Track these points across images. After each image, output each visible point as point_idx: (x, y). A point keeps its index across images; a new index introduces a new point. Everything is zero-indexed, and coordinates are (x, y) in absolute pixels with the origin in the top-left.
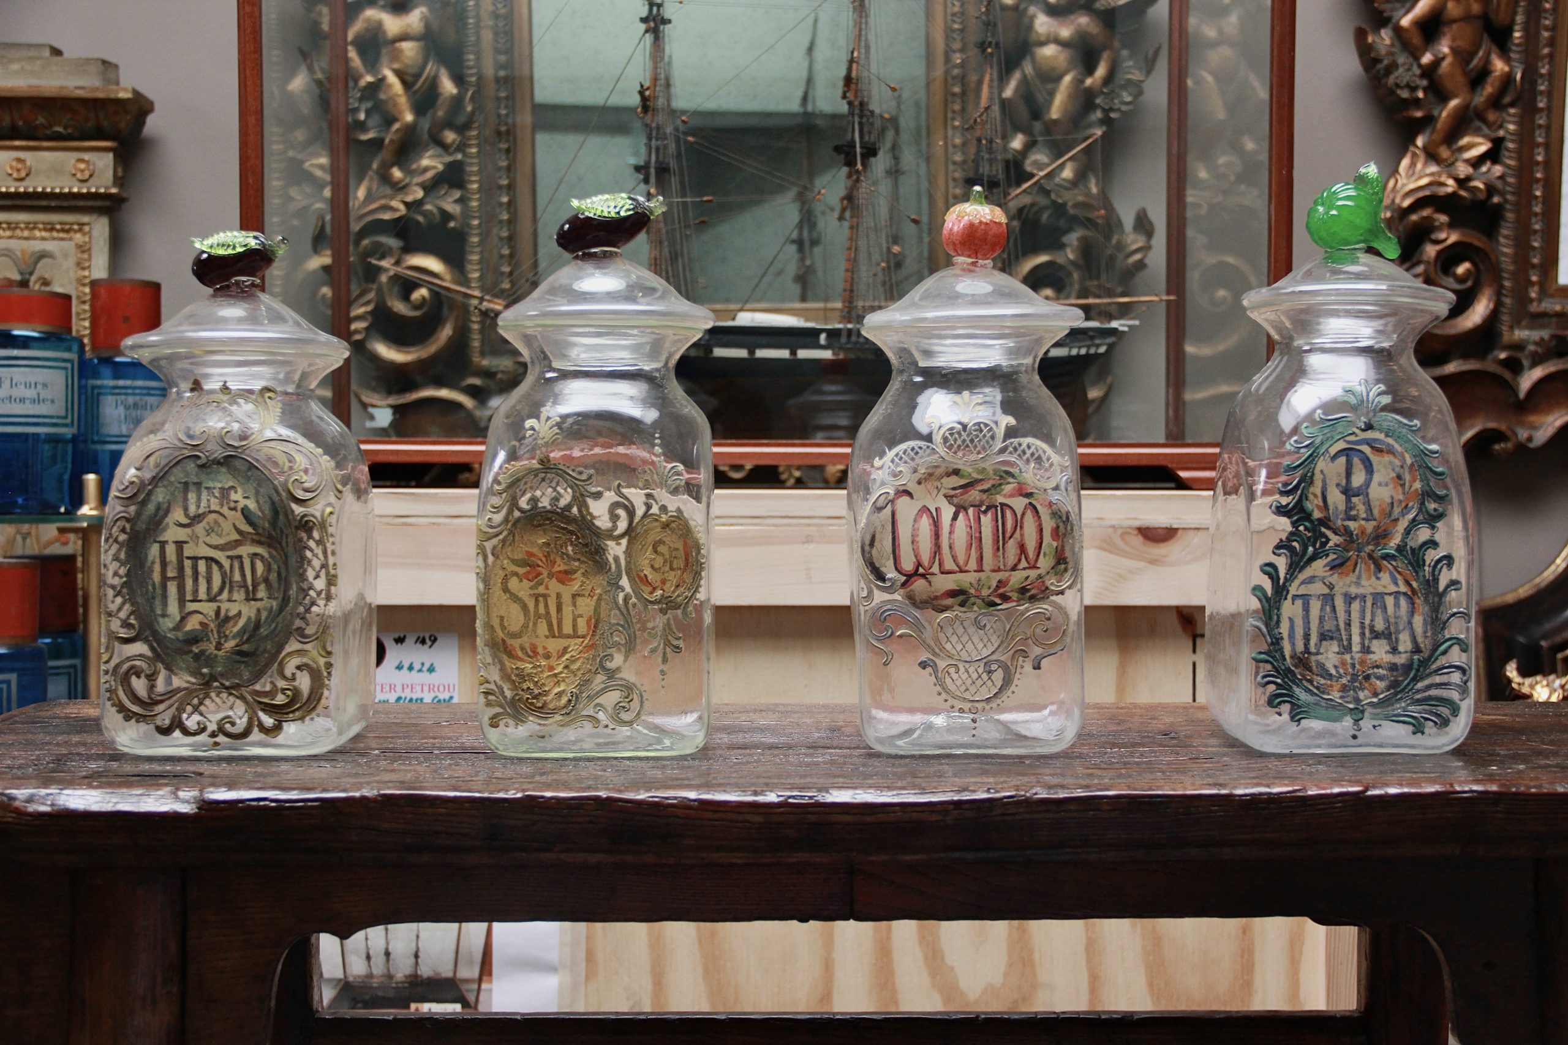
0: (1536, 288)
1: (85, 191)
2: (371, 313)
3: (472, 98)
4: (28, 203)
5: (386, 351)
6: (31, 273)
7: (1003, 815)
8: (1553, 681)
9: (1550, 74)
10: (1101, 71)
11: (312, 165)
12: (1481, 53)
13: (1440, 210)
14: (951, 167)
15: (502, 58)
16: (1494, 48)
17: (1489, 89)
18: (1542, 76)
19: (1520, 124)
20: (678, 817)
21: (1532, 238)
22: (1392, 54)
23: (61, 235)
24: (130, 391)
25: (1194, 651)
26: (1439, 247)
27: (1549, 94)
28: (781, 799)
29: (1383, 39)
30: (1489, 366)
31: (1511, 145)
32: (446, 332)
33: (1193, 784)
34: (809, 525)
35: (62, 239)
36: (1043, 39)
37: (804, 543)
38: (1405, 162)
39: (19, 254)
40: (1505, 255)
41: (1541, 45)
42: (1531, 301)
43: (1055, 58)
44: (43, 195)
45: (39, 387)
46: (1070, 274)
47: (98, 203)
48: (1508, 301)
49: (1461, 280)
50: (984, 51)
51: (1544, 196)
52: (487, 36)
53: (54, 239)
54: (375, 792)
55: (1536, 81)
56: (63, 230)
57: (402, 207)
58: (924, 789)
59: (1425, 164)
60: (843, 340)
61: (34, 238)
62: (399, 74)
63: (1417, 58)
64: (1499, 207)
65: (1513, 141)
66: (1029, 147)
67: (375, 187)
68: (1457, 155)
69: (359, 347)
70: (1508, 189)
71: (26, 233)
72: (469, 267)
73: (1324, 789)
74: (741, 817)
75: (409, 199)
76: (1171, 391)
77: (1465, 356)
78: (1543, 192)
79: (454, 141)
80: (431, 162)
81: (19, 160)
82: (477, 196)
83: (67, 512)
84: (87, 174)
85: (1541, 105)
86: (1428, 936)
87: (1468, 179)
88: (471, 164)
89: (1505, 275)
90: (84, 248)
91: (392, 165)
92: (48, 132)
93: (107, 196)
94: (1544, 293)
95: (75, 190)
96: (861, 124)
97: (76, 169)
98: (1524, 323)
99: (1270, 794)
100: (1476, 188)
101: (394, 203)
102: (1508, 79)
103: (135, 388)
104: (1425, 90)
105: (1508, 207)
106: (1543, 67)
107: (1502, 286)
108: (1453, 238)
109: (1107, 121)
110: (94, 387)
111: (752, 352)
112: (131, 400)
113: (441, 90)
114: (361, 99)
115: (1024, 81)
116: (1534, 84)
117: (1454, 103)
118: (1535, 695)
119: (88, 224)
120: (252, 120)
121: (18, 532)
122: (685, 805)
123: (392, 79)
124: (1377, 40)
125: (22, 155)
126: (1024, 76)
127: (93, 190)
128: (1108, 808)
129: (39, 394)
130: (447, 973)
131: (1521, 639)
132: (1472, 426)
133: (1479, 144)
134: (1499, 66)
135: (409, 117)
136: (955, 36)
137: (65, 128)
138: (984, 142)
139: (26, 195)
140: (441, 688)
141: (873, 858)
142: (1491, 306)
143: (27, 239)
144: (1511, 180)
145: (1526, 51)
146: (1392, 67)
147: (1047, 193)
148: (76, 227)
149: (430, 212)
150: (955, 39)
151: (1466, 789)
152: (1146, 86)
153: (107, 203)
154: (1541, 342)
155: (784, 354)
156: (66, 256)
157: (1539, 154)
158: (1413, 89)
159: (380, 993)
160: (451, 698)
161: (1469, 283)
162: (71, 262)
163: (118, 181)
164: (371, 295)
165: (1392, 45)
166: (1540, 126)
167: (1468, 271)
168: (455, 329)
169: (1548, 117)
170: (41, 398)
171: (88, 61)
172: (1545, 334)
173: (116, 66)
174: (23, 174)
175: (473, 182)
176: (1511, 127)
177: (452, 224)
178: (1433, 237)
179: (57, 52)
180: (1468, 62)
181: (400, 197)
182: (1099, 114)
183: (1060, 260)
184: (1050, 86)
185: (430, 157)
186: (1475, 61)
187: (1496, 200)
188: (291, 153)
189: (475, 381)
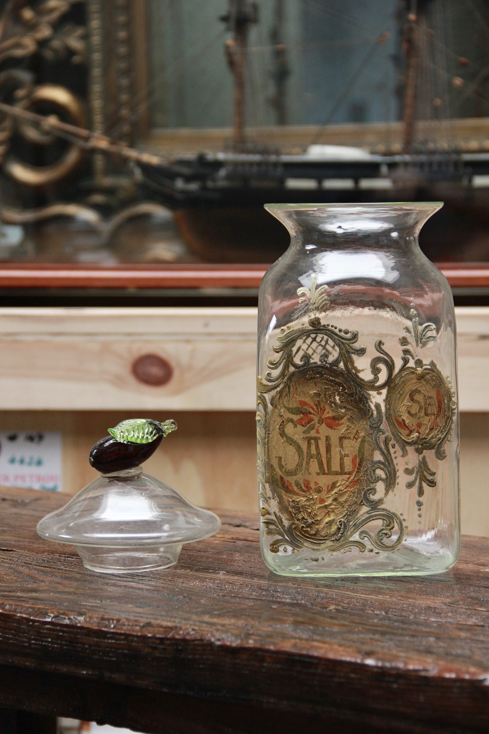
2: (10, 139)
5: (21, 172)
32: (73, 155)
57: (32, 44)
60: (401, 171)
67: (8, 27)
72: (92, 96)
75: (38, 36)
82: (98, 33)
91: (24, 6)
101: (26, 41)
111: (320, 184)
140: (48, 478)
149: (57, 48)
155: (348, 184)
160: (56, 487)
175: (95, 19)
177: (76, 60)
181: (30, 35)
189: (98, 198)
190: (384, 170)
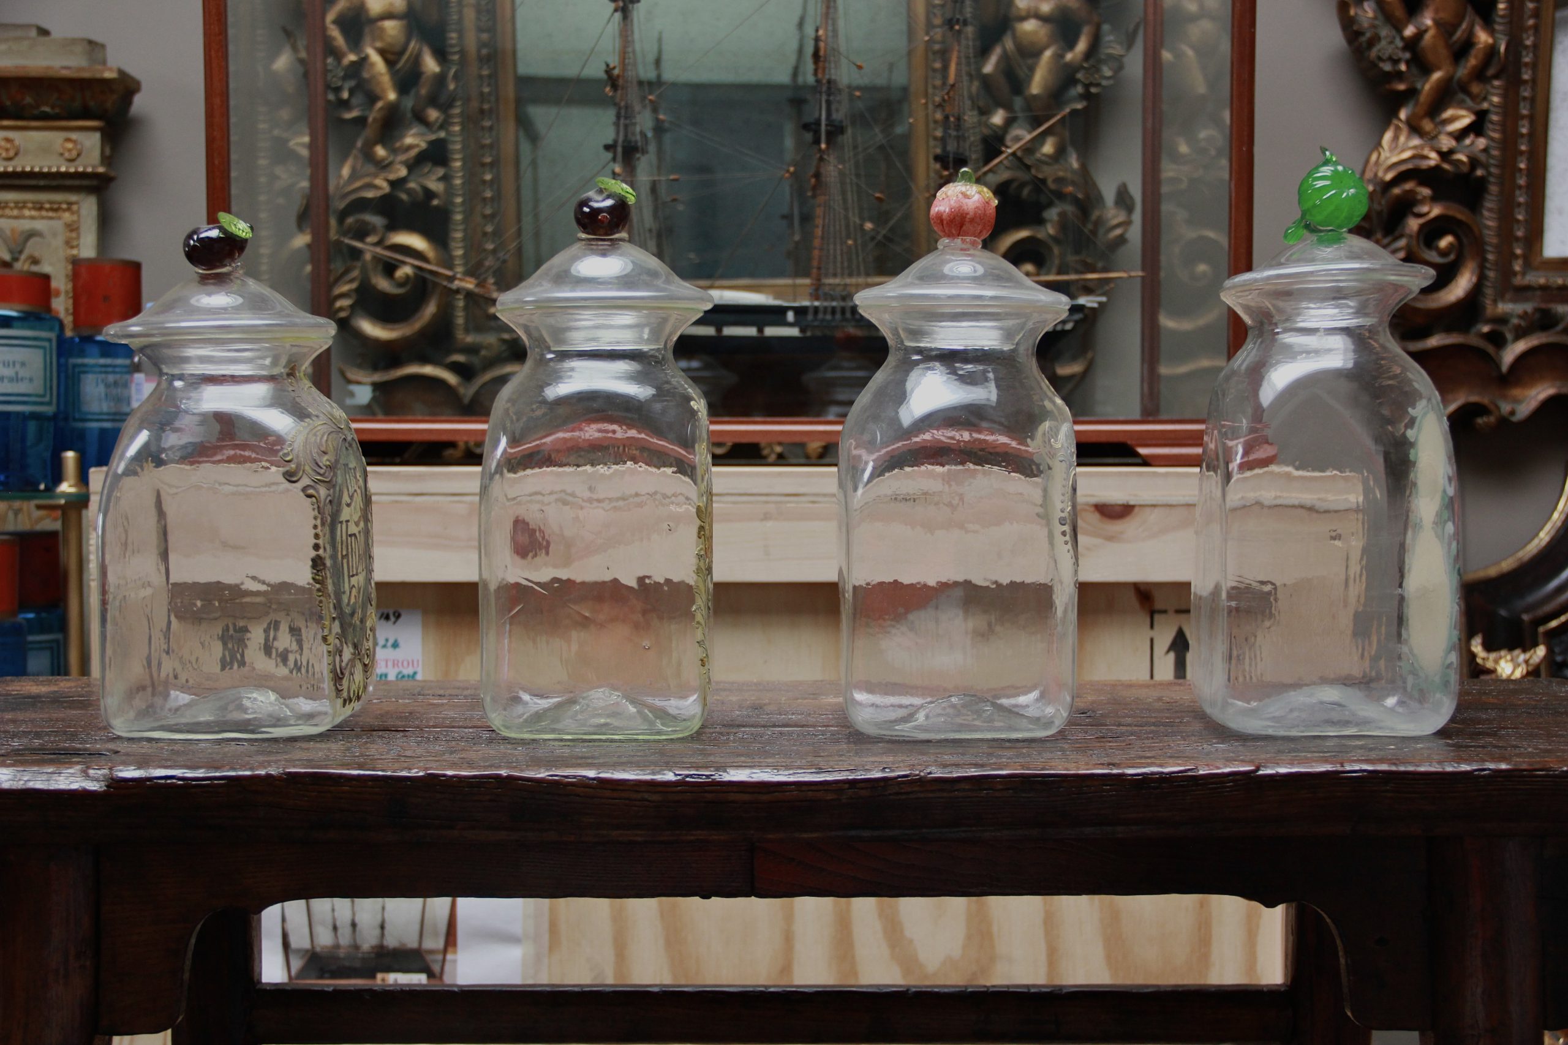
0: (1520, 261)
1: (72, 170)
2: (357, 290)
3: (456, 77)
4: (17, 182)
5: (370, 328)
6: (21, 252)
7: (897, 794)
8: (1518, 656)
9: (1535, 46)
10: (1082, 46)
11: (298, 144)
12: (1464, 26)
13: (1422, 183)
14: (932, 143)
15: (485, 36)
16: (1478, 20)
17: (1472, 61)
18: (1526, 47)
19: (1504, 96)
20: (578, 796)
21: (1517, 210)
22: (1374, 27)
23: (51, 214)
24: (110, 369)
25: (1152, 627)
26: (1421, 221)
27: (1534, 66)
28: (679, 777)
29: (1366, 12)
30: (1472, 340)
31: (1495, 118)
32: (430, 309)
33: (1087, 764)
34: (767, 502)
35: (51, 218)
36: (1023, 14)
37: (762, 520)
38: (1388, 136)
39: (8, 232)
40: (1488, 228)
41: (1526, 16)
42: (1515, 274)
43: (1035, 33)
44: (32, 175)
45: (18, 366)
46: (1050, 249)
47: (85, 182)
48: (1491, 274)
49: (1443, 253)
50: (951, 28)
51: (1528, 169)
52: (470, 15)
53: (43, 218)
54: (281, 771)
55: (1521, 52)
56: (52, 209)
57: (385, 185)
58: (820, 769)
59: (1408, 138)
60: (810, 317)
61: (23, 217)
62: (382, 52)
63: (1399, 30)
64: (1483, 181)
65: (1497, 114)
66: (1009, 122)
67: (359, 166)
68: (1440, 128)
69: (344, 325)
70: (1492, 161)
71: (15, 212)
72: (453, 244)
73: (1218, 768)
74: (639, 796)
75: (392, 177)
76: (1146, 366)
77: (1448, 330)
78: (1528, 165)
79: (438, 118)
80: (414, 139)
81: (7, 140)
82: (460, 174)
83: (47, 489)
84: (74, 153)
85: (1526, 77)
86: (1322, 913)
87: (1451, 152)
88: (455, 142)
89: (1489, 248)
90: (73, 228)
91: (376, 143)
92: (36, 112)
93: (94, 176)
94: (1528, 265)
95: (63, 169)
96: (828, 103)
97: (64, 148)
98: (1508, 296)
99: (1162, 773)
100: (1459, 161)
101: (379, 182)
102: (1492, 51)
103: (115, 366)
104: (1408, 63)
105: (1492, 179)
106: (1528, 38)
107: (1485, 260)
108: (1436, 211)
109: (1087, 96)
110: (75, 366)
111: (719, 330)
112: (111, 378)
113: (424, 69)
114: (345, 78)
115: (1005, 57)
116: (1518, 57)
117: (1437, 75)
118: (1499, 670)
119: (76, 203)
120: (217, 101)
121: (10, 507)
122: (584, 784)
123: (375, 58)
124: (1360, 12)
125: (10, 134)
126: (1005, 51)
127: (81, 169)
128: (1001, 787)
129: (17, 373)
130: (413, 944)
131: (1503, 613)
132: (1455, 400)
133: (1463, 117)
134: (1483, 37)
135: (392, 96)
136: (935, 11)
137: (53, 107)
138: (952, 119)
139: (15, 175)
140: (405, 664)
141: (770, 836)
142: (1474, 279)
143: (16, 218)
144: (1495, 153)
145: (1510, 23)
146: (1375, 40)
147: (1028, 168)
148: (64, 206)
149: (413, 190)
150: (935, 15)
151: (1357, 768)
152: (1125, 60)
153: (95, 183)
154: (1524, 316)
155: (751, 331)
156: (55, 235)
157: (1523, 126)
158: (1396, 62)
159: (347, 964)
160: (415, 673)
161: (1452, 257)
162: (59, 242)
163: (106, 160)
164: (355, 273)
165: (1375, 18)
166: (1525, 98)
167: (1451, 244)
168: (439, 306)
169: (1533, 89)
170: (20, 376)
171: (74, 41)
172: (1528, 307)
173: (103, 46)
174: (11, 153)
175: (456, 160)
176: (1496, 99)
177: (435, 202)
178: (1416, 210)
179: (44, 32)
180: (1451, 34)
181: (383, 175)
182: (1080, 89)
183: (1041, 235)
184: (1030, 61)
185: (414, 135)
186: (1459, 33)
187: (1479, 172)
188: (276, 132)
189: (460, 358)
190: (790, 316)
